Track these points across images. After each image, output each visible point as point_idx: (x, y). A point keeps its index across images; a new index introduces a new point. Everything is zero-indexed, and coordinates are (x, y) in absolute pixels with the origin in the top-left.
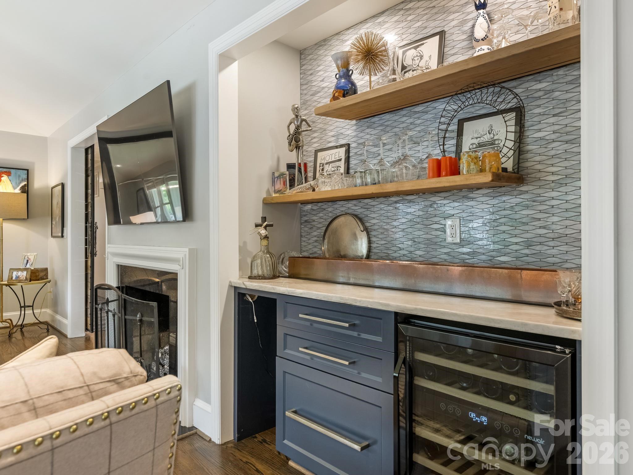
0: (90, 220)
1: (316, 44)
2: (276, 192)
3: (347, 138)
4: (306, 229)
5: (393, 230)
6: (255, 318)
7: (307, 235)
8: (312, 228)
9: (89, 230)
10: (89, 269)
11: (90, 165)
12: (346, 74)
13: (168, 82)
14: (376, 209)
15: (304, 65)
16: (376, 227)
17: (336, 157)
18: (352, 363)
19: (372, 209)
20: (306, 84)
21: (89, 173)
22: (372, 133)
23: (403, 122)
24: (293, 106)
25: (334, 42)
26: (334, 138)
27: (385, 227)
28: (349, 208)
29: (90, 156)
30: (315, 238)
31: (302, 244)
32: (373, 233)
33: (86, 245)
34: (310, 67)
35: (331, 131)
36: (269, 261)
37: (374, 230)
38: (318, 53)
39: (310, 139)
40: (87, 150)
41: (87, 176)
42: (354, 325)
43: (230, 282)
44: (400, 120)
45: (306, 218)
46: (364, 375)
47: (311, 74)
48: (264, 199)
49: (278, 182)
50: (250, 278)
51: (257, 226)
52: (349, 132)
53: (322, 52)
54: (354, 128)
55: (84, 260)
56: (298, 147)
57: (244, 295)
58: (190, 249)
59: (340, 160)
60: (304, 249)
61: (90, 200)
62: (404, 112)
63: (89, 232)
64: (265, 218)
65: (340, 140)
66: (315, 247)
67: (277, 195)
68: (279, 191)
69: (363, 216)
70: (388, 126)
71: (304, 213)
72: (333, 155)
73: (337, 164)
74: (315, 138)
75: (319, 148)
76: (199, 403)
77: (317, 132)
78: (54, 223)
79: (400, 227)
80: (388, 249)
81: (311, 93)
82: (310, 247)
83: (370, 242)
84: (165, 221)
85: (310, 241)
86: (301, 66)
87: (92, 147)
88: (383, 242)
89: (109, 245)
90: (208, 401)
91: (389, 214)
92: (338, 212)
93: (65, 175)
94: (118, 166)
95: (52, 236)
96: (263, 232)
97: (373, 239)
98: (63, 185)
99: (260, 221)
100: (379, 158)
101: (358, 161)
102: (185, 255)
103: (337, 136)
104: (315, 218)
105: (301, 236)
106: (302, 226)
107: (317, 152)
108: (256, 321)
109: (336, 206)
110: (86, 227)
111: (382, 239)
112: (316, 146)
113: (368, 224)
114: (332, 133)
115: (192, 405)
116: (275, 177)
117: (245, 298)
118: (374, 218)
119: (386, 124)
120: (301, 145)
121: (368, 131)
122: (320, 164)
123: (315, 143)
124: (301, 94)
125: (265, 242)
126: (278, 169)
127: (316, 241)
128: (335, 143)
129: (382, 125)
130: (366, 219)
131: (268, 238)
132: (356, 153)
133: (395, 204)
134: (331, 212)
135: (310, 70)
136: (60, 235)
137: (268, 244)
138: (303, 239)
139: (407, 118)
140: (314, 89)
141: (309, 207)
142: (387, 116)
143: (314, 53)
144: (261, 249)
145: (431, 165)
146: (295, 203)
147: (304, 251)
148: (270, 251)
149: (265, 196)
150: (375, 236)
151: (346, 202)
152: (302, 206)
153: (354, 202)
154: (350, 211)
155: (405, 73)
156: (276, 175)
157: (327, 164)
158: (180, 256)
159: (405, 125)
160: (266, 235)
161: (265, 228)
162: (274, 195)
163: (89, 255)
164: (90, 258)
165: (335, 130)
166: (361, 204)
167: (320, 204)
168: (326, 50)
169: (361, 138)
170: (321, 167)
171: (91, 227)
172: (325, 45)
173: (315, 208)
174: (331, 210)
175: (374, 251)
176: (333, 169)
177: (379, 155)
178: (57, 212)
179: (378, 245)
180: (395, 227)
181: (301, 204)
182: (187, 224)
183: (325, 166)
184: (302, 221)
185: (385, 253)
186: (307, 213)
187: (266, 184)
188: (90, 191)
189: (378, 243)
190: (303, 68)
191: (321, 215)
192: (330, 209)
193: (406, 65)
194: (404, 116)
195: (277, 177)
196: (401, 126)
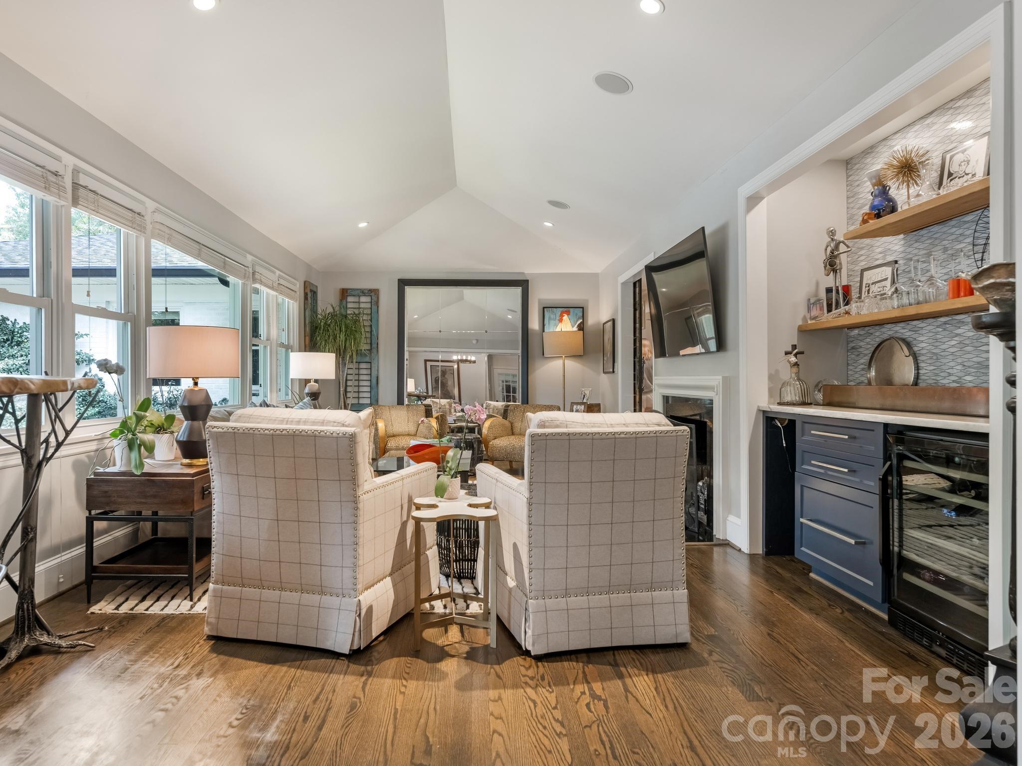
0: (638, 355)
1: (863, 152)
2: (811, 319)
3: (894, 254)
4: (853, 356)
5: (942, 354)
6: (784, 442)
7: (854, 363)
8: (859, 355)
9: (637, 364)
10: (637, 404)
11: (637, 299)
12: (883, 191)
13: (703, 228)
14: (924, 332)
15: (851, 175)
16: (924, 352)
17: (882, 276)
18: (852, 471)
19: (920, 332)
20: (852, 197)
21: (637, 307)
22: (920, 247)
23: (952, 234)
24: (828, 229)
25: (881, 149)
26: (881, 255)
27: (934, 351)
28: (896, 332)
29: (637, 289)
30: (862, 366)
31: (849, 373)
32: (921, 358)
33: (635, 380)
34: (857, 178)
35: (879, 247)
36: (798, 388)
37: (923, 355)
38: (865, 162)
39: (857, 257)
40: (635, 284)
41: (635, 310)
42: (855, 438)
43: (758, 406)
44: (949, 231)
45: (853, 345)
46: (866, 482)
47: (858, 186)
48: (800, 327)
49: (815, 308)
50: (780, 404)
51: (787, 353)
52: (896, 248)
53: (869, 160)
54: (902, 242)
55: (633, 395)
56: (835, 271)
57: (773, 419)
58: (723, 377)
59: (886, 279)
60: (851, 378)
61: (638, 335)
62: (953, 223)
63: (637, 367)
64: (796, 345)
65: (888, 256)
66: (862, 375)
67: (814, 321)
68: (815, 318)
69: (911, 339)
70: (936, 239)
71: (851, 339)
72: (880, 274)
73: (883, 283)
74: (862, 255)
75: (866, 267)
76: (731, 518)
77: (865, 248)
78: (605, 359)
79: (948, 350)
80: (937, 375)
81: (858, 206)
82: (857, 375)
83: (917, 368)
84: (708, 352)
85: (857, 370)
86: (848, 176)
87: (640, 281)
88: (932, 368)
89: (656, 378)
90: (739, 516)
91: (938, 336)
92: (885, 336)
93: (616, 311)
94: (664, 290)
95: (604, 372)
96: (793, 359)
97: (922, 365)
98: (614, 321)
99: (790, 349)
100: (928, 274)
101: (906, 279)
102: (719, 382)
103: (884, 253)
104: (862, 344)
105: (848, 364)
106: (849, 354)
107: (863, 271)
108: (784, 445)
109: (883, 330)
110: (634, 362)
111: (930, 364)
112: (863, 264)
113: (915, 349)
114: (880, 250)
115: (725, 520)
116: (811, 302)
117: (774, 422)
118: (922, 342)
119: (935, 236)
120: (838, 268)
121: (916, 245)
122: (866, 284)
123: (862, 261)
124: (848, 208)
125: (795, 369)
126: (816, 295)
127: (863, 369)
128: (882, 261)
129: (930, 238)
130: (914, 342)
131: (798, 365)
132: (904, 270)
133: (944, 325)
134: (878, 337)
135: (857, 180)
136: (611, 370)
137: (799, 371)
138: (850, 367)
139: (957, 229)
140: (861, 201)
141: (856, 332)
142: (935, 228)
143: (860, 162)
144: (791, 376)
145: (951, 286)
146: (840, 328)
147: (851, 381)
148: (801, 378)
149: (800, 323)
150: (923, 361)
151: (893, 325)
152: (849, 331)
153: (902, 325)
154: (898, 335)
155: (951, 180)
156: (812, 301)
157: (873, 284)
158: (713, 383)
159: (954, 237)
160: (797, 362)
161: (796, 355)
162: (809, 322)
163: (637, 390)
164: (638, 393)
165: (883, 246)
166: (909, 327)
167: (867, 328)
168: (874, 158)
169: (909, 253)
170: (867, 288)
171: (639, 361)
172: (872, 152)
173: (862, 332)
174: (880, 334)
175: (922, 377)
176: (879, 290)
177: (928, 271)
178: (609, 348)
179: (927, 371)
180: (944, 350)
181: (848, 329)
182: (721, 354)
183: (871, 286)
184: (849, 348)
185: (933, 379)
186: (853, 339)
187: (802, 311)
188: (638, 325)
189: (927, 369)
190: (850, 179)
191: (868, 340)
192: (877, 334)
193: (952, 172)
194: (953, 226)
195: (813, 304)
196: (950, 238)
